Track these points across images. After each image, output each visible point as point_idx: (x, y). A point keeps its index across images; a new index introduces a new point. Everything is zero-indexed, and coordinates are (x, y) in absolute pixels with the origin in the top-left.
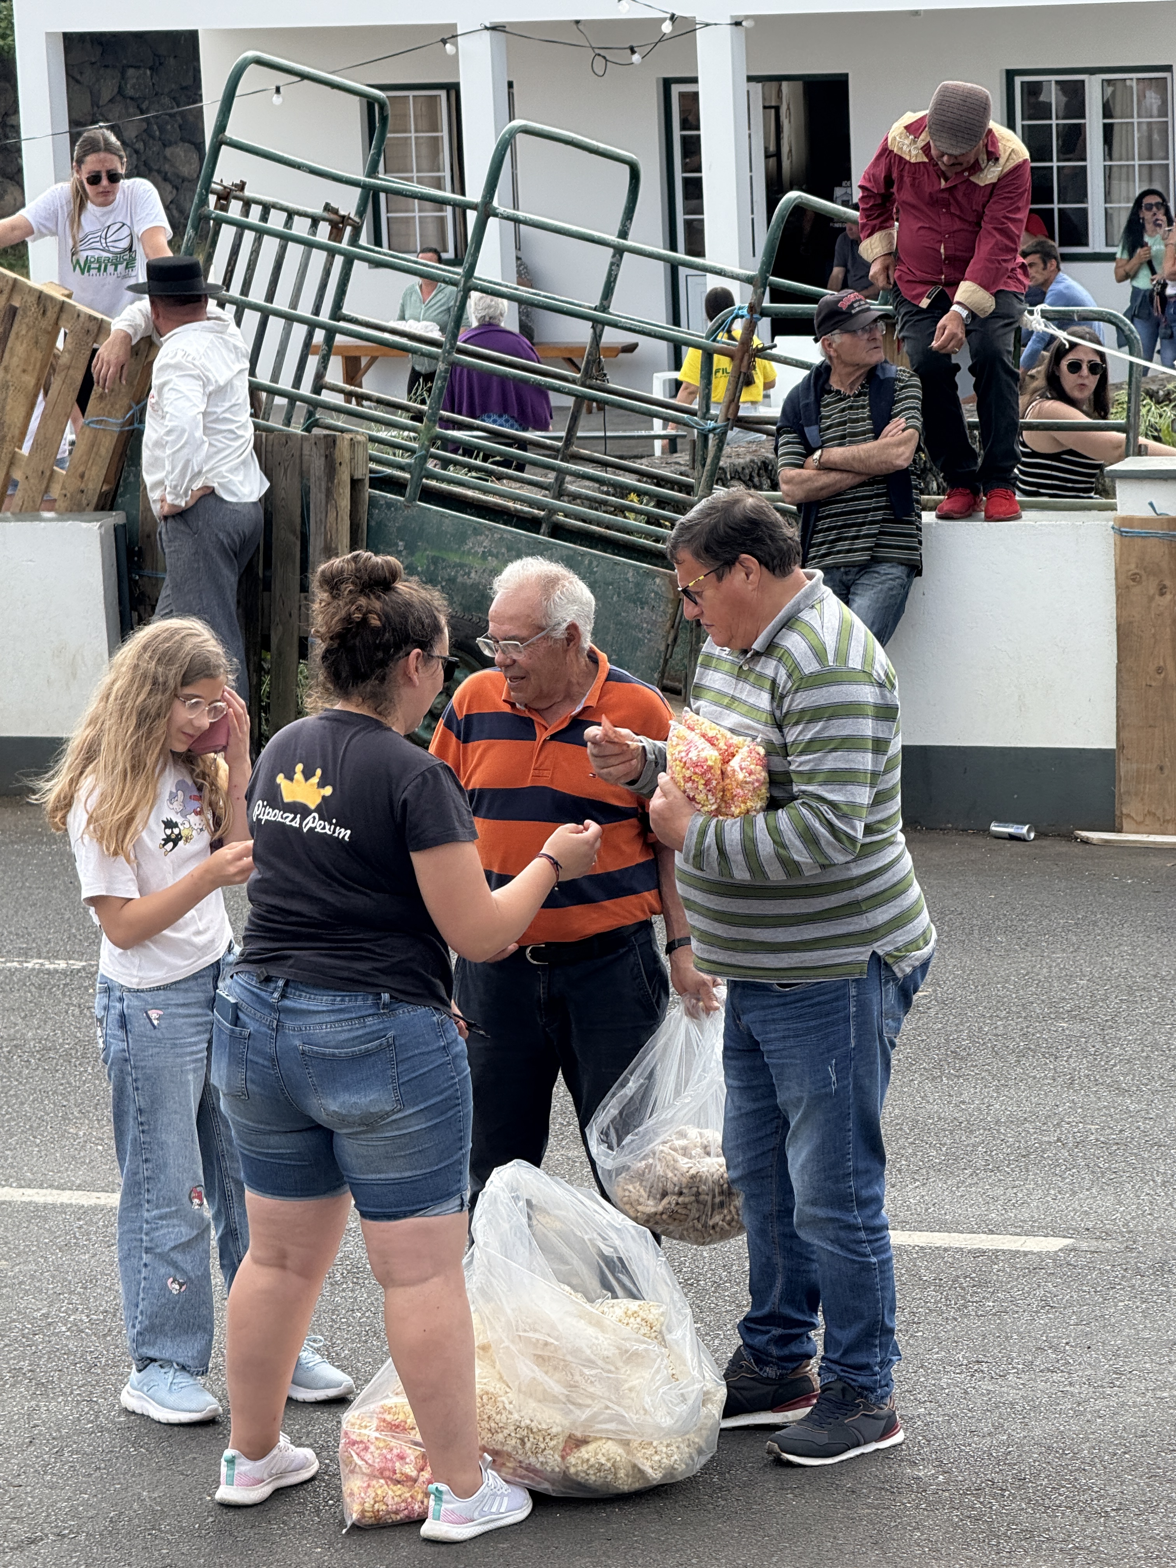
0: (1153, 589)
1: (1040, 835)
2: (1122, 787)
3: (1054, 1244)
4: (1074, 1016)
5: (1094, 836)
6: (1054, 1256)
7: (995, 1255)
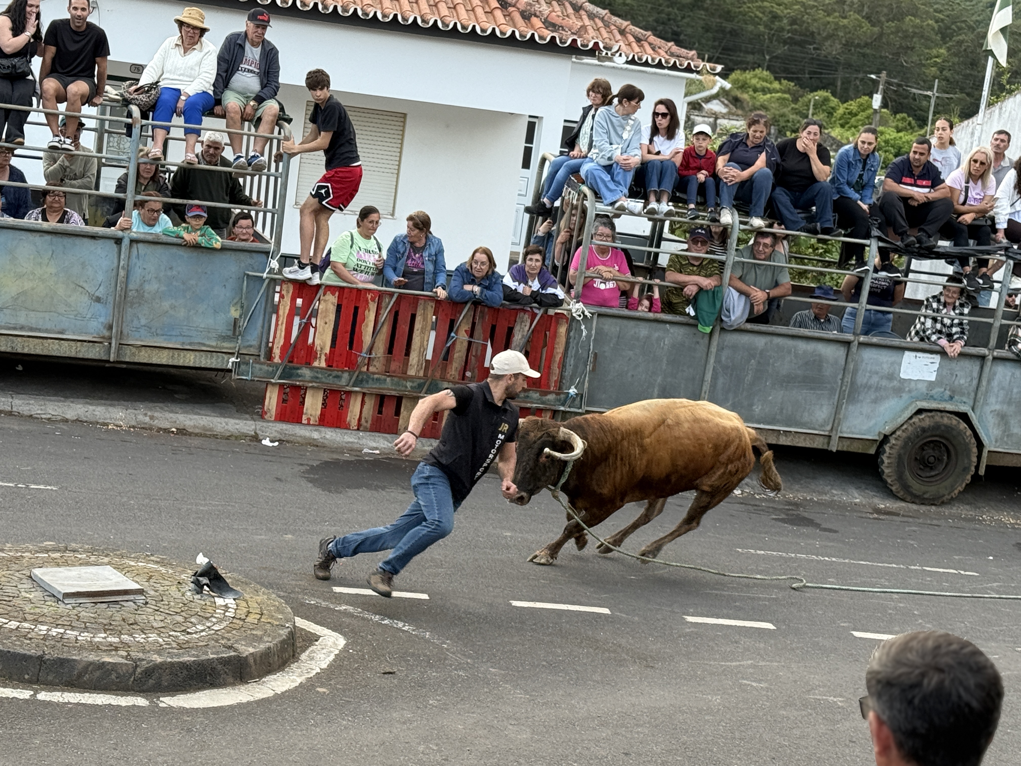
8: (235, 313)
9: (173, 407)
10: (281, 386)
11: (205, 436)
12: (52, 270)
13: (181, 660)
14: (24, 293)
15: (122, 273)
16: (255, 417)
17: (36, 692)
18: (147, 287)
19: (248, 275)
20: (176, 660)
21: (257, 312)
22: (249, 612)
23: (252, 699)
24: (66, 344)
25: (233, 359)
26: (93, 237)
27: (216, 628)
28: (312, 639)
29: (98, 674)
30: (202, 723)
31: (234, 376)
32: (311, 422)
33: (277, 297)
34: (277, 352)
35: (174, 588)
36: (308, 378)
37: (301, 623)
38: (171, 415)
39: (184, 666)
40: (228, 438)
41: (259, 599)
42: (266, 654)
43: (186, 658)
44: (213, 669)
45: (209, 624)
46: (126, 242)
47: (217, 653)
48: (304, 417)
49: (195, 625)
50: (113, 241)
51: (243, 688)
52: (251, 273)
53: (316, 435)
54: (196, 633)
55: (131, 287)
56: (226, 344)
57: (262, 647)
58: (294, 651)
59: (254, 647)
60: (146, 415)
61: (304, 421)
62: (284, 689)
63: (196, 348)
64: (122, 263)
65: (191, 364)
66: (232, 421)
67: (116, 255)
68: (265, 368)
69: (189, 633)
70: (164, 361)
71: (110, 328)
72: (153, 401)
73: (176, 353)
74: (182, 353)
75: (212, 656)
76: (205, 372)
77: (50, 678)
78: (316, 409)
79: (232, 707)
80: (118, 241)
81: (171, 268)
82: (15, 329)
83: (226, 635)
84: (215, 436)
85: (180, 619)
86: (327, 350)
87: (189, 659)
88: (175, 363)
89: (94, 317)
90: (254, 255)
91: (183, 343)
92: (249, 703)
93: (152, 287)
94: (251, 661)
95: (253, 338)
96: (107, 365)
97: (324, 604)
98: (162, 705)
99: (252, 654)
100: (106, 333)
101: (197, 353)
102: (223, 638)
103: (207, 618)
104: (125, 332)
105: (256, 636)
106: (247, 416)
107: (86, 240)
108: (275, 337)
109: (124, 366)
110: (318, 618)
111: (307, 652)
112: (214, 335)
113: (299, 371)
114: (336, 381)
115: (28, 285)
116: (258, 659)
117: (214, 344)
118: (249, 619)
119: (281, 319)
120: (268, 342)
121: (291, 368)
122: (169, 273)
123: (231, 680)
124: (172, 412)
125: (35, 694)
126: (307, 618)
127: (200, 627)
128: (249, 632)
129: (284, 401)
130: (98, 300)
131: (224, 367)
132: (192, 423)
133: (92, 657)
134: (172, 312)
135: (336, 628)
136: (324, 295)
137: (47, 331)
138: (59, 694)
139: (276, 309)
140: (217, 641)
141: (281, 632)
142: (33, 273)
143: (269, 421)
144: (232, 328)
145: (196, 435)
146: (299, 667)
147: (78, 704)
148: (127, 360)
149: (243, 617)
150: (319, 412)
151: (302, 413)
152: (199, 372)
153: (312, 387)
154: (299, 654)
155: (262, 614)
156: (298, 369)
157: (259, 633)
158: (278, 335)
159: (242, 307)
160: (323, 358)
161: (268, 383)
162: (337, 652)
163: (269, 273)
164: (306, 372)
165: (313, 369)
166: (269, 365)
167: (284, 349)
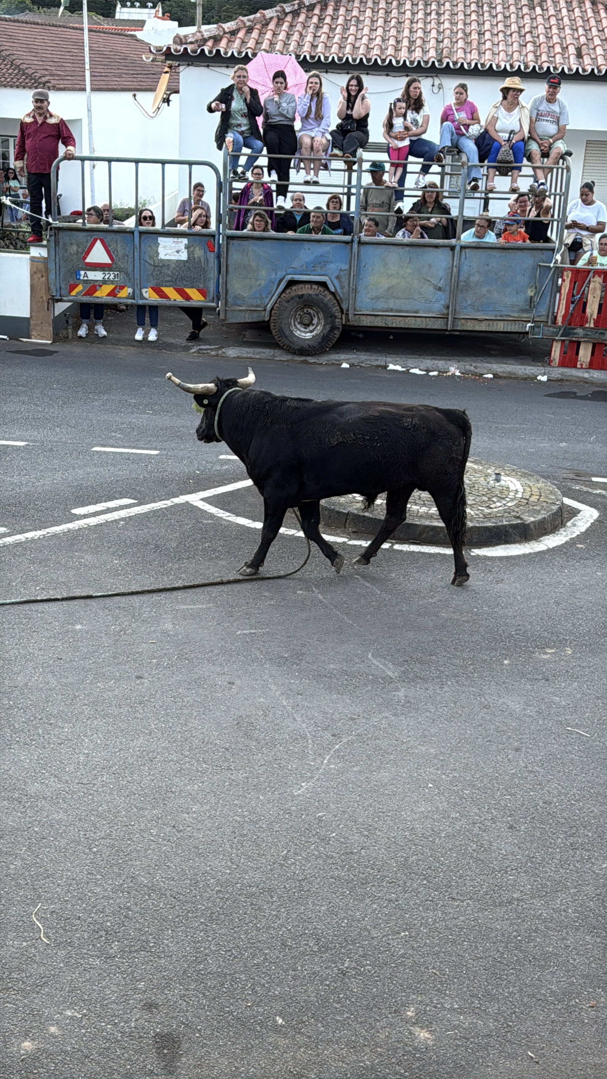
0: (40, 276)
1: (10, 339)
2: (31, 327)
3: (23, 444)
4: (23, 386)
5: (25, 340)
6: (23, 446)
7: (8, 446)
8: (530, 293)
9: (489, 359)
10: (563, 341)
11: (511, 378)
12: (409, 271)
13: (485, 525)
14: (392, 287)
15: (455, 270)
16: (545, 364)
17: (393, 544)
18: (472, 279)
19: (540, 266)
20: (482, 525)
21: (545, 292)
22: (532, 494)
23: (532, 551)
24: (419, 319)
25: (529, 325)
26: (436, 246)
27: (510, 504)
28: (574, 512)
29: (431, 533)
30: (498, 566)
31: (530, 336)
32: (584, 366)
33: (560, 281)
34: (560, 319)
35: (482, 479)
36: (581, 335)
37: (567, 501)
38: (488, 365)
39: (486, 528)
40: (526, 379)
41: (539, 485)
42: (542, 522)
43: (489, 524)
44: (507, 531)
45: (504, 502)
46: (458, 249)
47: (509, 521)
48: (579, 363)
49: (494, 502)
50: (449, 249)
51: (526, 545)
52: (542, 264)
53: (586, 375)
54: (496, 508)
55: (461, 279)
56: (524, 315)
57: (540, 517)
58: (562, 521)
59: (534, 517)
60: (471, 365)
61: (579, 366)
62: (554, 545)
63: (505, 318)
64: (455, 263)
65: (501, 330)
66: (528, 368)
67: (451, 258)
68: (551, 329)
69: (491, 508)
70: (483, 329)
71: (448, 307)
72: (476, 356)
73: (491, 323)
74: (495, 323)
75: (505, 523)
76: (512, 335)
77: (401, 535)
78: (587, 358)
79: (519, 557)
80: (453, 248)
81: (488, 265)
82: (387, 311)
83: (516, 509)
84: (517, 378)
85: (485, 499)
86: (595, 316)
87: (490, 524)
88: (491, 329)
89: (437, 301)
90: (544, 252)
91: (496, 316)
92: (530, 554)
93: (475, 278)
94: (532, 526)
95: (543, 310)
96: (447, 333)
97: (585, 489)
98: (472, 554)
99: (533, 522)
100: (445, 311)
101: (505, 323)
102: (514, 511)
103: (503, 498)
104: (457, 309)
105: (536, 510)
106: (539, 364)
107: (431, 249)
108: (558, 309)
109: (458, 333)
110: (580, 499)
111: (572, 521)
112: (517, 309)
113: (575, 331)
114: (601, 336)
115: (395, 281)
116: (537, 525)
117: (517, 315)
118: (531, 499)
119: (562, 297)
120: (554, 312)
121: (569, 329)
122: (486, 268)
123: (519, 539)
124: (488, 363)
125: (392, 546)
126: (573, 498)
127: (498, 504)
128: (531, 507)
129: (565, 353)
130: (440, 289)
131: (523, 331)
132: (501, 370)
133: (427, 523)
134: (488, 295)
135: (593, 505)
136: (594, 277)
137: (407, 312)
138: (407, 546)
139: (559, 290)
140: (509, 513)
141: (553, 507)
142: (398, 273)
143: (554, 367)
144: (529, 303)
145: (505, 378)
146: (565, 531)
147: (419, 552)
148: (459, 329)
149: (527, 497)
150: (589, 360)
151: (577, 361)
152: (508, 335)
153: (584, 341)
154: (566, 522)
155: (540, 496)
156: (574, 329)
157: (538, 508)
158: (561, 308)
159: (536, 288)
160: (592, 322)
161: (553, 340)
162: (592, 521)
163: (555, 263)
164: (580, 331)
165: (584, 329)
166: (554, 328)
167: (564, 317)
